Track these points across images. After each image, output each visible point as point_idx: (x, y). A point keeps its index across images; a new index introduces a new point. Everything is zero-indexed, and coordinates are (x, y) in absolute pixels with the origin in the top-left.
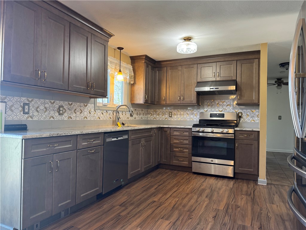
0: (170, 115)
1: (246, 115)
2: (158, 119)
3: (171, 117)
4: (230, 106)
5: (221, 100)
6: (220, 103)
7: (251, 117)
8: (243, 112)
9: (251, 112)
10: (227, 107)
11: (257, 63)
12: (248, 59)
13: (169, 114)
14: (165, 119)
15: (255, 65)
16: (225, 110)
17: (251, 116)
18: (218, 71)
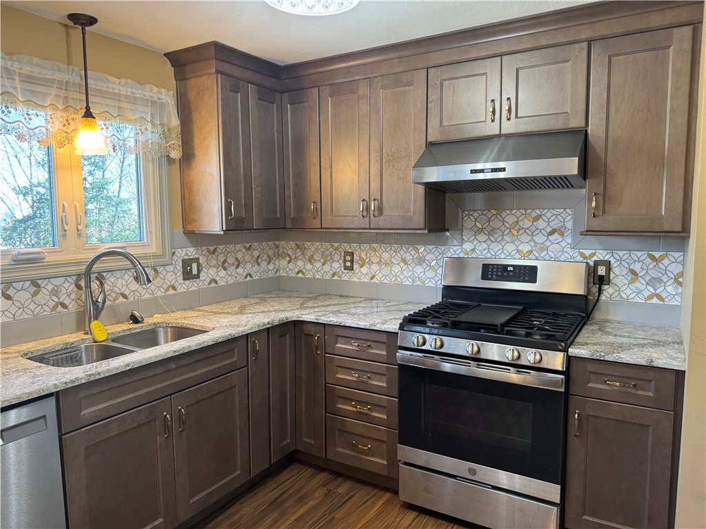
0: (348, 264)
1: (625, 271)
2: (309, 276)
3: (351, 268)
4: (562, 234)
5: (526, 210)
6: (520, 223)
7: (648, 284)
8: (612, 261)
9: (649, 261)
10: (551, 238)
11: (688, 46)
12: (643, 32)
13: (345, 258)
14: (333, 276)
15: (675, 58)
16: (542, 250)
17: (648, 278)
18: (509, 92)
